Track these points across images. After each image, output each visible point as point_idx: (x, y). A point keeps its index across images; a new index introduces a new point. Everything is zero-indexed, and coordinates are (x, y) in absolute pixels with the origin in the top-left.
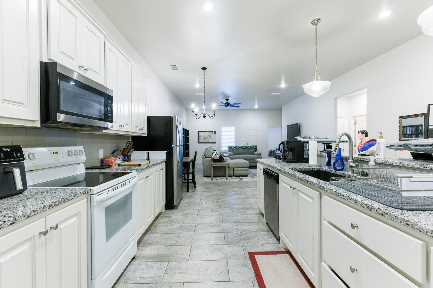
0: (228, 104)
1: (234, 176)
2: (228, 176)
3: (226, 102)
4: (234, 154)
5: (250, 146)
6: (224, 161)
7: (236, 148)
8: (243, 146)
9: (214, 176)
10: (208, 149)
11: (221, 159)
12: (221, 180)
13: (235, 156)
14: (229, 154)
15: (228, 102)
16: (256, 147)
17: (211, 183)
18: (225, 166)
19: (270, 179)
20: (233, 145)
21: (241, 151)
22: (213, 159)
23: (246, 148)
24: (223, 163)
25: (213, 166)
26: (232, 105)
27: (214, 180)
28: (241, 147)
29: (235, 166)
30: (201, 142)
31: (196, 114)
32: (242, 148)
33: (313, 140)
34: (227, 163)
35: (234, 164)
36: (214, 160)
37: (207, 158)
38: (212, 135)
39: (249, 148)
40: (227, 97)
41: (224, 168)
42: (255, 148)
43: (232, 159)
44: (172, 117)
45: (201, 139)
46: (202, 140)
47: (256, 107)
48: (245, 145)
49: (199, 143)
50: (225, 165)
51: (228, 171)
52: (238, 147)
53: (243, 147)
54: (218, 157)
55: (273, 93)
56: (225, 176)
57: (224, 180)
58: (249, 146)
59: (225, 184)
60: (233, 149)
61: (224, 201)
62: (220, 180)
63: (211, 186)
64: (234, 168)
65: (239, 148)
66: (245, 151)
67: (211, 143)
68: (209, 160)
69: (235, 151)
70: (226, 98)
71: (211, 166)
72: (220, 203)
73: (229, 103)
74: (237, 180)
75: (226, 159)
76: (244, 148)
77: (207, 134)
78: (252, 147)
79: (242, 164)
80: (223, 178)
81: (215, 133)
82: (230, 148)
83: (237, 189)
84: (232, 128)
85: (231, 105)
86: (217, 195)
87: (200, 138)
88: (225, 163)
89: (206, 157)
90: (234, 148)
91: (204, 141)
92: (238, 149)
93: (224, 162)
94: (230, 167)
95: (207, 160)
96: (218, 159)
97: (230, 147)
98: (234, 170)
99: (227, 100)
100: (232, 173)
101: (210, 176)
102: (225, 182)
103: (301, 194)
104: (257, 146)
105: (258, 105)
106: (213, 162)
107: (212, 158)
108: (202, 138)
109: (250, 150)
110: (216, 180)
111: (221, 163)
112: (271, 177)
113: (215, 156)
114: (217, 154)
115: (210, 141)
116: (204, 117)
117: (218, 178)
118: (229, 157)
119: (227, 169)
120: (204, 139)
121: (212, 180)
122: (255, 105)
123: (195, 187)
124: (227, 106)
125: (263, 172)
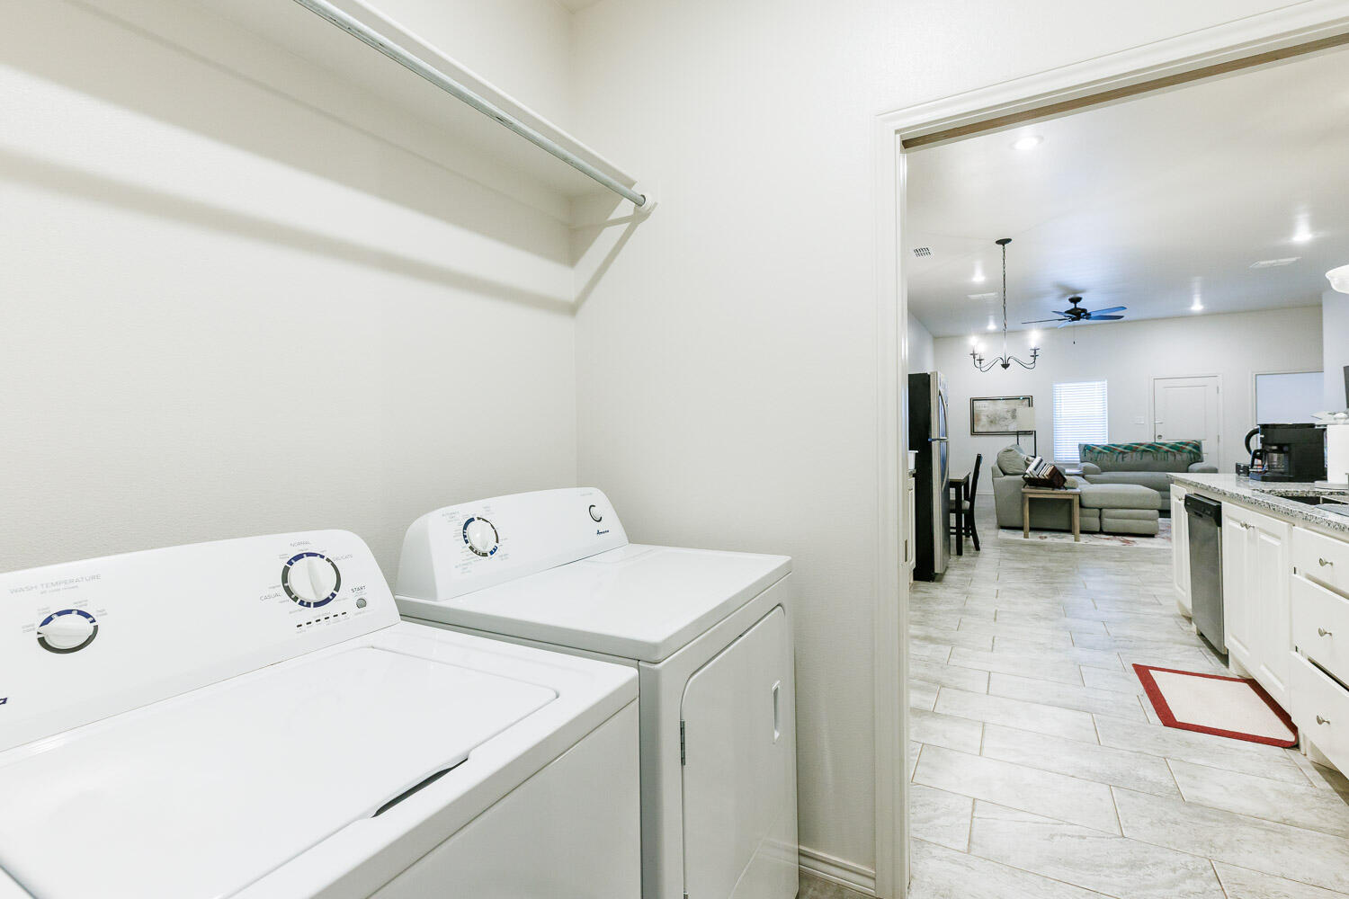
0: (1077, 314)
1: (1101, 532)
2: (1082, 532)
3: (1072, 306)
4: (1104, 469)
5: (1172, 442)
6: (1066, 485)
7: (1110, 449)
8: (1141, 444)
9: (1032, 529)
10: (1011, 450)
11: (1056, 478)
12: (1057, 540)
13: (1106, 475)
14: (1084, 467)
15: (1079, 305)
16: (1197, 447)
17: (1023, 544)
18: (1070, 502)
19: (1200, 516)
20: (1100, 439)
21: (1131, 458)
22: (1030, 478)
23: (1153, 449)
24: (1063, 491)
25: (1031, 499)
26: (1092, 315)
27: (1034, 538)
28: (1132, 448)
29: (1105, 503)
30: (981, 431)
31: (980, 360)
32: (1134, 451)
33: (1342, 421)
34: (1078, 490)
35: (1103, 495)
36: (1033, 482)
37: (1007, 477)
38: (1022, 410)
39: (1167, 451)
40: (1075, 292)
41: (1067, 505)
42: (1190, 452)
43: (1092, 482)
44: (929, 376)
45: (982, 423)
46: (983, 426)
47: (1197, 307)
48: (1149, 440)
49: (973, 433)
50: (1070, 497)
51: (1081, 515)
52: (1119, 446)
53: (1142, 447)
54: (1045, 472)
55: (1262, 263)
56: (1069, 531)
57: (1068, 539)
58: (1164, 444)
59: (1071, 549)
60: (1100, 452)
61: (1068, 583)
62: (1051, 539)
63: (1025, 550)
64: (1100, 509)
65: (1125, 448)
66: (1148, 458)
67: (1018, 433)
68: (1014, 481)
69: (1103, 459)
70: (1072, 296)
71: (1023, 498)
72: (1055, 585)
73: (1084, 311)
74: (1115, 542)
75: (1074, 482)
76: (1144, 451)
77: (1002, 407)
78: (1178, 448)
79: (1133, 497)
80: (1063, 534)
81: (1030, 405)
82: (1087, 450)
83: (1112, 563)
84: (1096, 383)
85: (1089, 314)
86: (1044, 568)
87: (979, 420)
88: (1069, 491)
89: (1005, 474)
90: (1104, 449)
91: (993, 429)
92: (1122, 452)
93: (1066, 489)
94: (1087, 502)
95: (1008, 481)
96: (1045, 480)
97: (1086, 446)
98: (1103, 516)
99: (1075, 300)
100: (1094, 523)
101: (1021, 528)
102: (1069, 544)
103: (1263, 537)
104: (1200, 443)
105: (1203, 302)
106: (1027, 486)
107: (1026, 476)
108: (984, 420)
109: (1171, 458)
110: (1040, 537)
111: (1057, 491)
112: (1203, 512)
113: (1035, 469)
114: (1043, 464)
115: (1012, 428)
116: (1005, 366)
117: (1044, 534)
118: (1083, 477)
119: (1077, 510)
120: (992, 422)
121: (1026, 536)
122: (1191, 302)
123: (977, 548)
124: (1073, 320)
125: (1185, 505)
